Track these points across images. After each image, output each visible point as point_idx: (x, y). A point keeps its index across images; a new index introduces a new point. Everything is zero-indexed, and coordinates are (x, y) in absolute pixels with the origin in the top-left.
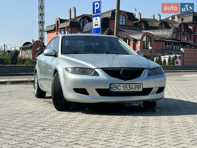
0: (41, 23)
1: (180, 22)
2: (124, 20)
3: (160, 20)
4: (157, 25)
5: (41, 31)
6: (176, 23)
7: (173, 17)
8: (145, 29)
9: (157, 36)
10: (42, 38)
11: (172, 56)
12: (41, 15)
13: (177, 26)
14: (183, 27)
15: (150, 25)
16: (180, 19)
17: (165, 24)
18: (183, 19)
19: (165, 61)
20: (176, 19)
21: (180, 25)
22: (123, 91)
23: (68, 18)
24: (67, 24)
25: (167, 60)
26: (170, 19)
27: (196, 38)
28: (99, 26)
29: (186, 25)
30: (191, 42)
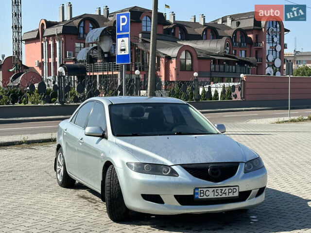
0: (17, 28)
1: (235, 27)
3: (205, 25)
4: (200, 31)
5: (17, 41)
6: (229, 28)
7: (224, 20)
8: (182, 39)
9: (201, 51)
10: (18, 53)
11: (227, 85)
12: (17, 15)
13: (230, 33)
14: (239, 35)
15: (189, 31)
16: (235, 23)
17: (212, 31)
18: (238, 24)
20: (229, 23)
21: (235, 32)
22: (213, 197)
23: (59, 20)
24: (59, 30)
26: (220, 22)
27: (259, 52)
28: (127, 52)
29: (244, 32)
30: (252, 59)
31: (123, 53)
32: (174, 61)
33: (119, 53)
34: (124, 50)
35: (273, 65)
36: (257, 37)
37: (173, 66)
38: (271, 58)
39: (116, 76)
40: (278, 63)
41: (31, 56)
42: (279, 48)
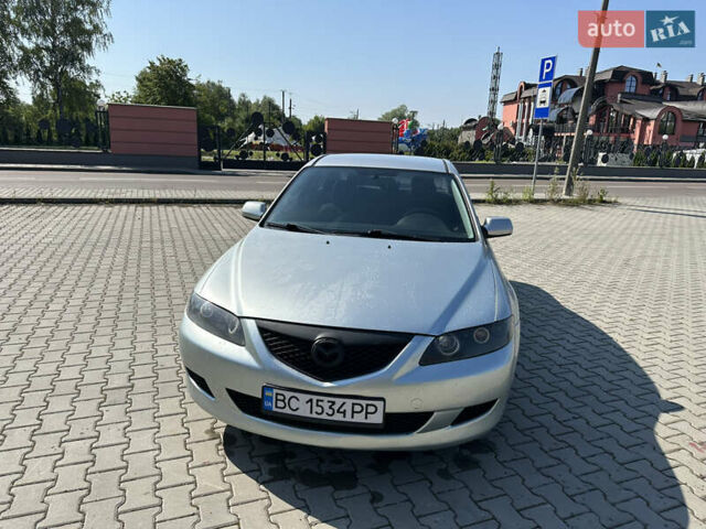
0: (494, 90)
2: (634, 84)
3: (703, 84)
4: (694, 92)
5: (493, 102)
8: (671, 100)
9: (689, 113)
10: (492, 113)
12: (496, 78)
15: (681, 92)
19: (693, 159)
22: (308, 415)
25: (697, 158)
28: (547, 105)
31: (543, 106)
32: (652, 123)
34: (544, 102)
37: (651, 128)
41: (506, 116)
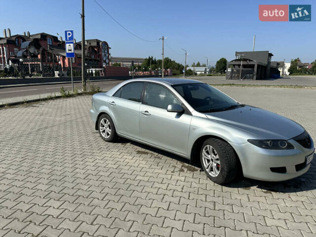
2: (51, 41)
3: (76, 43)
6: (87, 45)
11: (97, 69)
14: (91, 49)
16: (88, 43)
18: (90, 44)
19: (92, 72)
20: (86, 43)
21: (89, 47)
23: (4, 36)
24: (5, 41)
25: (94, 72)
27: (100, 56)
28: (72, 52)
29: (93, 48)
30: (98, 59)
31: (70, 52)
33: (68, 52)
34: (71, 50)
35: (105, 62)
36: (98, 50)
37: (66, 60)
38: (104, 59)
39: (39, 64)
40: (107, 61)
42: (107, 55)
